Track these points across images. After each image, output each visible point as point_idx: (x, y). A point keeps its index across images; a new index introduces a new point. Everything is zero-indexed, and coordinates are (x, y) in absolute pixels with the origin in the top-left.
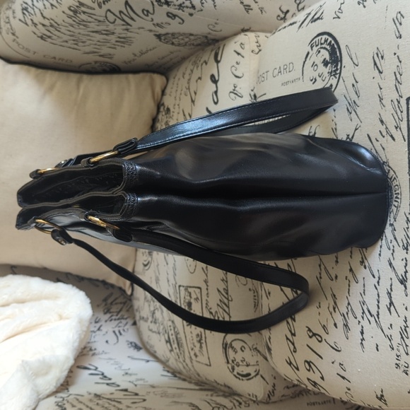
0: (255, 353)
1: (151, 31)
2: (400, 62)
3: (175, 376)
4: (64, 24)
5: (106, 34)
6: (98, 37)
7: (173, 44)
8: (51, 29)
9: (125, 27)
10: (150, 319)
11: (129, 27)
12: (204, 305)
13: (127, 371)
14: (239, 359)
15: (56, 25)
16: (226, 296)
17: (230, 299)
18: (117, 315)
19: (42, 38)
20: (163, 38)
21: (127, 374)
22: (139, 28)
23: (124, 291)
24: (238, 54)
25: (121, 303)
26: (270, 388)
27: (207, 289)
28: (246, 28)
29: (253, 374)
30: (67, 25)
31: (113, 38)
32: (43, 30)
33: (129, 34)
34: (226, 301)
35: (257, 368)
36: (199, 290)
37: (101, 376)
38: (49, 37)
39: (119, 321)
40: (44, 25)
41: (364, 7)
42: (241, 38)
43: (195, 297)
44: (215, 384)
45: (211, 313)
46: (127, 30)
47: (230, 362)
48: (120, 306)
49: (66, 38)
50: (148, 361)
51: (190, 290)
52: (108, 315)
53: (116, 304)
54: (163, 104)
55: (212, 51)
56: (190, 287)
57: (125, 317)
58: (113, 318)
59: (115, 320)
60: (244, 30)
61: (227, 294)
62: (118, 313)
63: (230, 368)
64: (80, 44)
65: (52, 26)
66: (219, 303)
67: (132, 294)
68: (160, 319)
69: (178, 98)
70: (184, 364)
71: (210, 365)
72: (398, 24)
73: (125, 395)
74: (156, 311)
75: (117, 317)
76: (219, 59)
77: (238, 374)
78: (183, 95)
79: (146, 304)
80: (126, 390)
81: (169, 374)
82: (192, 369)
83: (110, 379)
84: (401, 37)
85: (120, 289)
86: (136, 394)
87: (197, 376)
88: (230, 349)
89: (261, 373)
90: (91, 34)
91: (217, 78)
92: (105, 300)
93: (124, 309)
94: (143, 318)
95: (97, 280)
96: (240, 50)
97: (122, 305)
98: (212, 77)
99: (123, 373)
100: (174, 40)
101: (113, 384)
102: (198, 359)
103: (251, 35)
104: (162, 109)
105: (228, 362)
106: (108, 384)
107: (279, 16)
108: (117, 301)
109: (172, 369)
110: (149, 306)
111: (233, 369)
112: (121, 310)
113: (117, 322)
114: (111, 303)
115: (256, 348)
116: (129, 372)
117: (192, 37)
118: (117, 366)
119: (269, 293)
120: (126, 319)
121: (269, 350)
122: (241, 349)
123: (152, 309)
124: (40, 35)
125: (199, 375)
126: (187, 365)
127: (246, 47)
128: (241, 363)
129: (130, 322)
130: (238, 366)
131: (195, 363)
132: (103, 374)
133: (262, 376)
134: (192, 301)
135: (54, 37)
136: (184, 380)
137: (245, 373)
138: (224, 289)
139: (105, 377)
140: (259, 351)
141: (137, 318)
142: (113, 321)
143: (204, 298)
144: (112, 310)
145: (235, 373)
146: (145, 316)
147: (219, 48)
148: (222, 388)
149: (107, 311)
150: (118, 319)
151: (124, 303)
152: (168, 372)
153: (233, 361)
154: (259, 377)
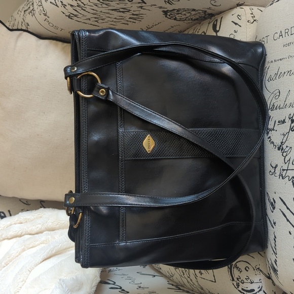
0: (258, 272)
1: (161, 7)
3: (180, 289)
4: (89, 4)
5: (123, 12)
6: (116, 14)
7: (175, 19)
8: (78, 9)
9: (140, 5)
11: (143, 4)
13: (139, 285)
14: (243, 277)
15: (82, 5)
19: (69, 16)
20: (169, 14)
21: (140, 287)
22: (152, 6)
24: (236, 24)
28: (241, 3)
29: (257, 290)
30: (92, 4)
31: (128, 15)
32: (71, 10)
33: (142, 11)
35: (260, 285)
37: (120, 290)
38: (76, 16)
40: (71, 6)
42: (238, 10)
46: (141, 7)
47: (236, 279)
49: (89, 16)
50: (154, 276)
55: (209, 23)
60: (238, 5)
63: (235, 284)
64: (100, 21)
65: (78, 6)
70: (189, 279)
71: (215, 282)
76: (218, 29)
77: (243, 289)
81: (174, 287)
82: (196, 284)
83: (128, 292)
87: (200, 289)
88: (235, 269)
89: (263, 289)
90: (110, 11)
96: (237, 21)
99: (137, 286)
100: (177, 16)
102: (203, 276)
103: (247, 8)
105: (233, 280)
109: (175, 282)
111: (238, 285)
115: (258, 268)
116: (142, 285)
117: (193, 13)
118: (130, 281)
119: (275, 223)
122: (246, 269)
124: (68, 14)
125: (202, 289)
126: (191, 280)
127: (243, 18)
128: (245, 281)
130: (243, 283)
131: (199, 279)
132: (121, 288)
133: (264, 292)
135: (80, 16)
137: (249, 289)
139: (123, 290)
140: (261, 271)
145: (240, 289)
147: (217, 20)
152: (173, 285)
153: (238, 279)
154: (262, 292)
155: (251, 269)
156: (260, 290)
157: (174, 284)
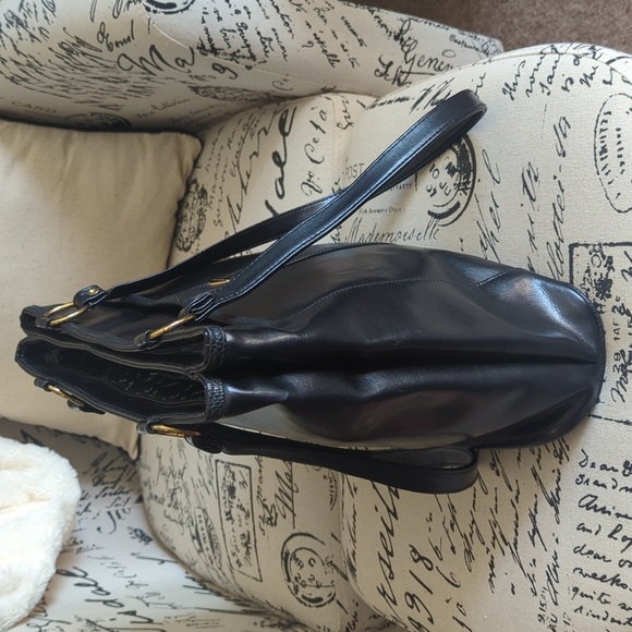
0: (329, 569)
1: (184, 82)
2: (563, 191)
3: (205, 588)
4: (49, 64)
5: (115, 82)
6: (101, 84)
7: (215, 97)
8: (28, 69)
9: (145, 76)
10: (168, 501)
11: (151, 76)
12: (255, 494)
13: (132, 580)
14: (305, 576)
15: (36, 64)
16: (289, 484)
17: (295, 488)
18: (113, 488)
19: (12, 79)
20: (201, 91)
21: (132, 584)
22: (167, 79)
23: (126, 453)
24: (317, 127)
25: (119, 468)
26: (349, 619)
27: (260, 471)
28: (328, 87)
29: (326, 599)
30: (55, 67)
31: (124, 87)
32: (15, 70)
33: (150, 84)
34: (289, 492)
35: (332, 590)
36: (247, 471)
37: (94, 589)
38: (25, 80)
39: (117, 496)
40: (16, 63)
41: (512, 98)
42: (321, 102)
43: (242, 480)
44: (267, 606)
45: (265, 506)
46: (149, 79)
47: (293, 579)
48: (117, 473)
49: (50, 82)
50: (163, 562)
51: (233, 468)
52: (100, 488)
53: (112, 469)
54: (195, 181)
55: (275, 113)
56: (233, 464)
57: (126, 490)
58: (108, 491)
59: (111, 494)
60: (325, 91)
61: (291, 481)
62: (116, 483)
64: (72, 91)
65: (30, 65)
66: (278, 494)
67: (138, 458)
68: (184, 504)
69: (219, 176)
70: (220, 572)
71: (261, 581)
72: (561, 135)
73: (133, 622)
74: (178, 491)
75: (113, 491)
76: (287, 130)
77: (303, 597)
78: (228, 174)
79: (162, 478)
80: (133, 613)
81: (195, 584)
82: (232, 581)
83: (108, 594)
84: (564, 156)
85: (120, 449)
86: (150, 621)
87: (239, 591)
88: (293, 562)
89: (337, 597)
90: (92, 80)
91: (283, 160)
92: (95, 464)
93: (125, 478)
94: (156, 497)
95: (85, 436)
96: (319, 122)
97: (121, 471)
98: (276, 155)
99: (126, 582)
100: (217, 94)
101: (113, 601)
102: (242, 569)
103: (336, 99)
104: (193, 188)
105: (289, 580)
106: (105, 602)
107: (378, 70)
108: (113, 465)
109: (198, 575)
110: (167, 481)
111: (297, 590)
112: (119, 480)
113: (114, 497)
114: (105, 469)
115: (331, 562)
116: (136, 580)
117: (245, 93)
118: (116, 570)
119: (355, 489)
120: (127, 493)
121: (353, 569)
122: (309, 562)
123: (171, 487)
124: (10, 75)
125: (242, 591)
126: (224, 574)
127: (329, 117)
128: (308, 583)
129: (134, 497)
130: (304, 586)
131: (237, 574)
132: (96, 585)
133: (338, 602)
134: (236, 485)
135: (32, 80)
136: (219, 594)
137: (313, 597)
138: (286, 474)
139: (100, 589)
140: (335, 566)
141: (146, 495)
142: (107, 497)
143: (255, 483)
144: (105, 480)
145: (299, 595)
146: (160, 496)
147: (287, 111)
148: (278, 613)
149: (99, 481)
150: (115, 494)
151: (124, 468)
152: (194, 580)
153: (296, 579)
154: (334, 602)
155: (319, 563)
156: (332, 599)
157: (197, 578)
